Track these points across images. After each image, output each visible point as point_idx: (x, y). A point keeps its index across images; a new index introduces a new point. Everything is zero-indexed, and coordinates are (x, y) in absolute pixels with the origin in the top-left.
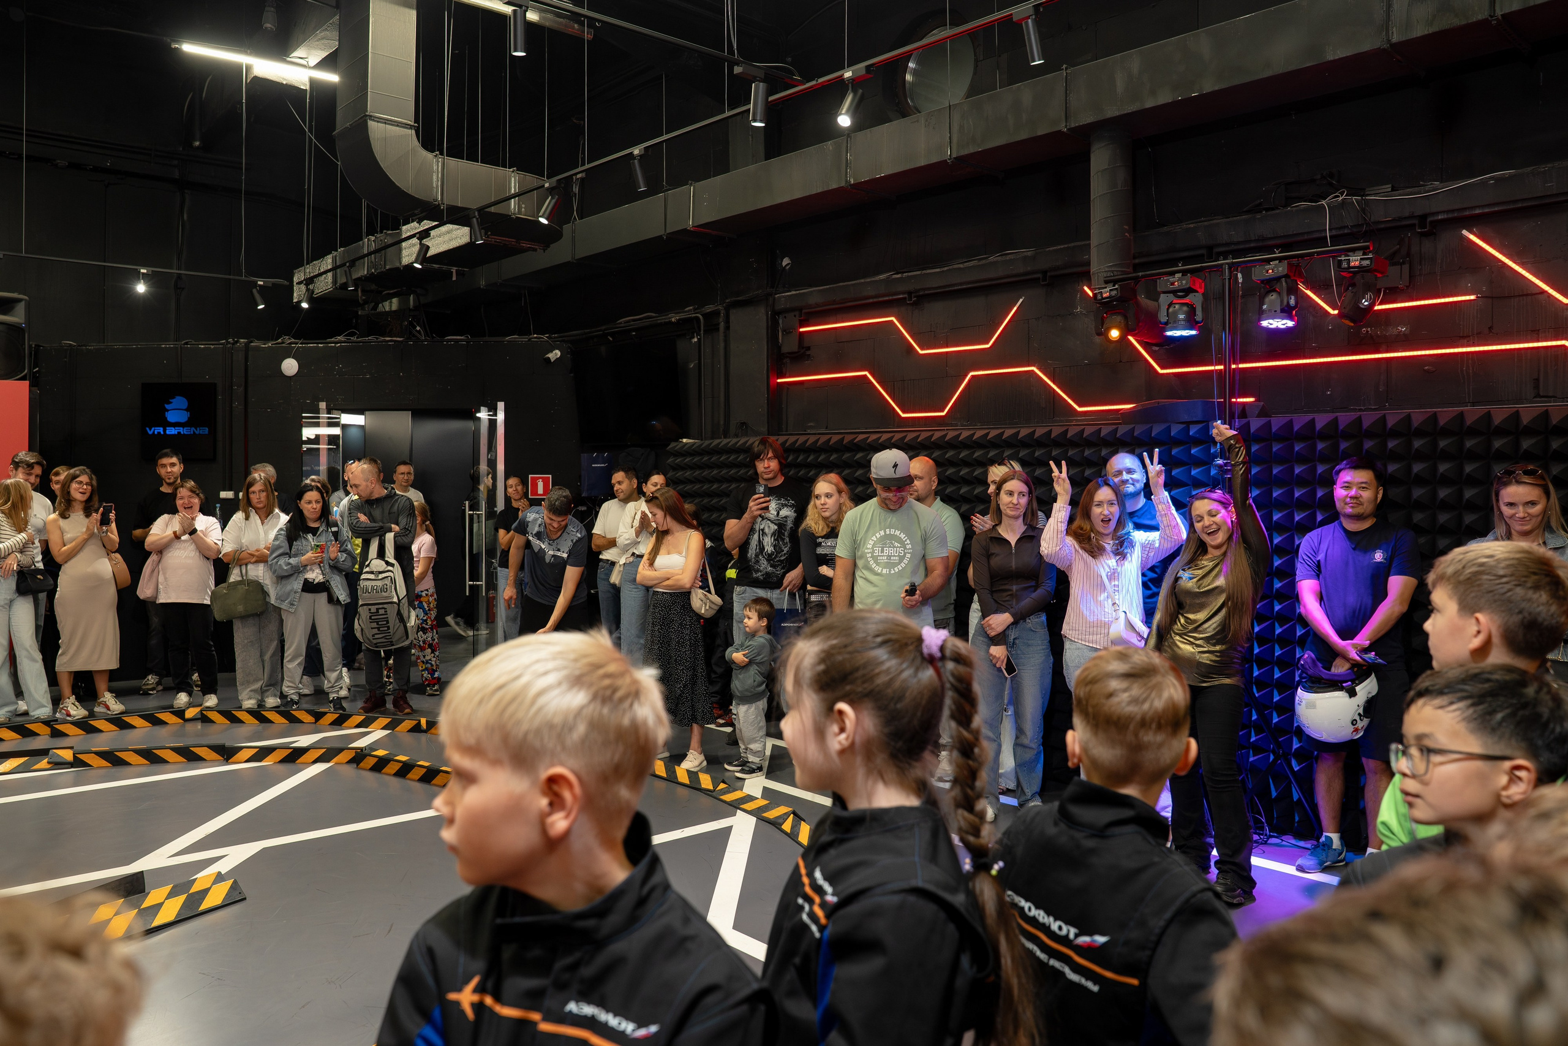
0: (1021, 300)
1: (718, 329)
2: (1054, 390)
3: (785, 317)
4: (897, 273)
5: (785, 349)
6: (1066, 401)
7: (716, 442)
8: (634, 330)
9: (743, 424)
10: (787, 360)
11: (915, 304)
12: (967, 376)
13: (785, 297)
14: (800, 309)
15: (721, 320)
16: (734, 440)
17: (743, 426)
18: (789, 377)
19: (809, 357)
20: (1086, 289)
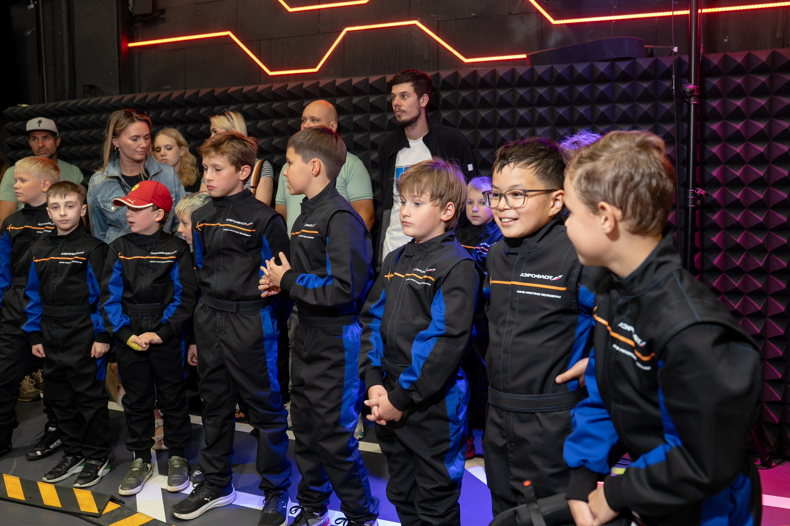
2: (438, 42)
5: (137, 12)
6: (452, 53)
7: (62, 103)
9: (92, 87)
10: (138, 24)
12: (341, 31)
16: (83, 101)
17: (92, 90)
18: (142, 41)
19: (164, 19)
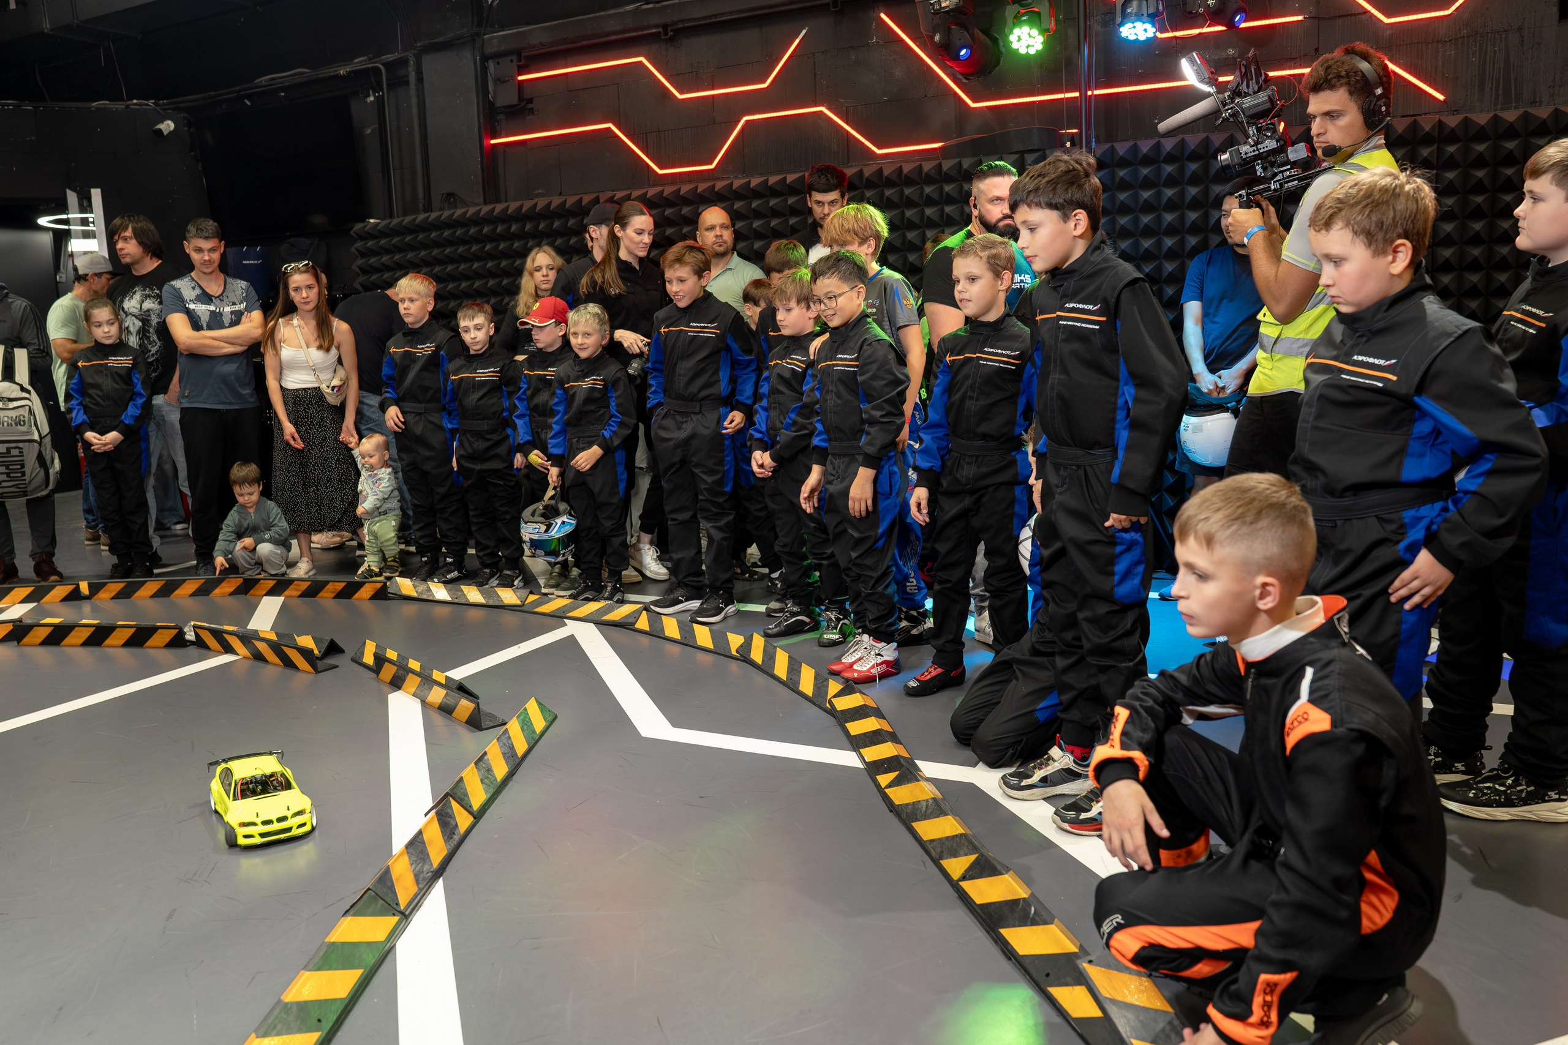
0: (804, 32)
1: (407, 83)
2: (847, 132)
3: (498, 63)
4: (647, 3)
5: (499, 103)
6: (865, 143)
8: (283, 89)
9: (450, 195)
10: (501, 117)
11: (672, 40)
12: (739, 121)
13: (496, 38)
14: (518, 53)
15: (410, 69)
16: (447, 213)
17: (451, 199)
18: (507, 136)
19: (531, 111)
20: (883, 16)
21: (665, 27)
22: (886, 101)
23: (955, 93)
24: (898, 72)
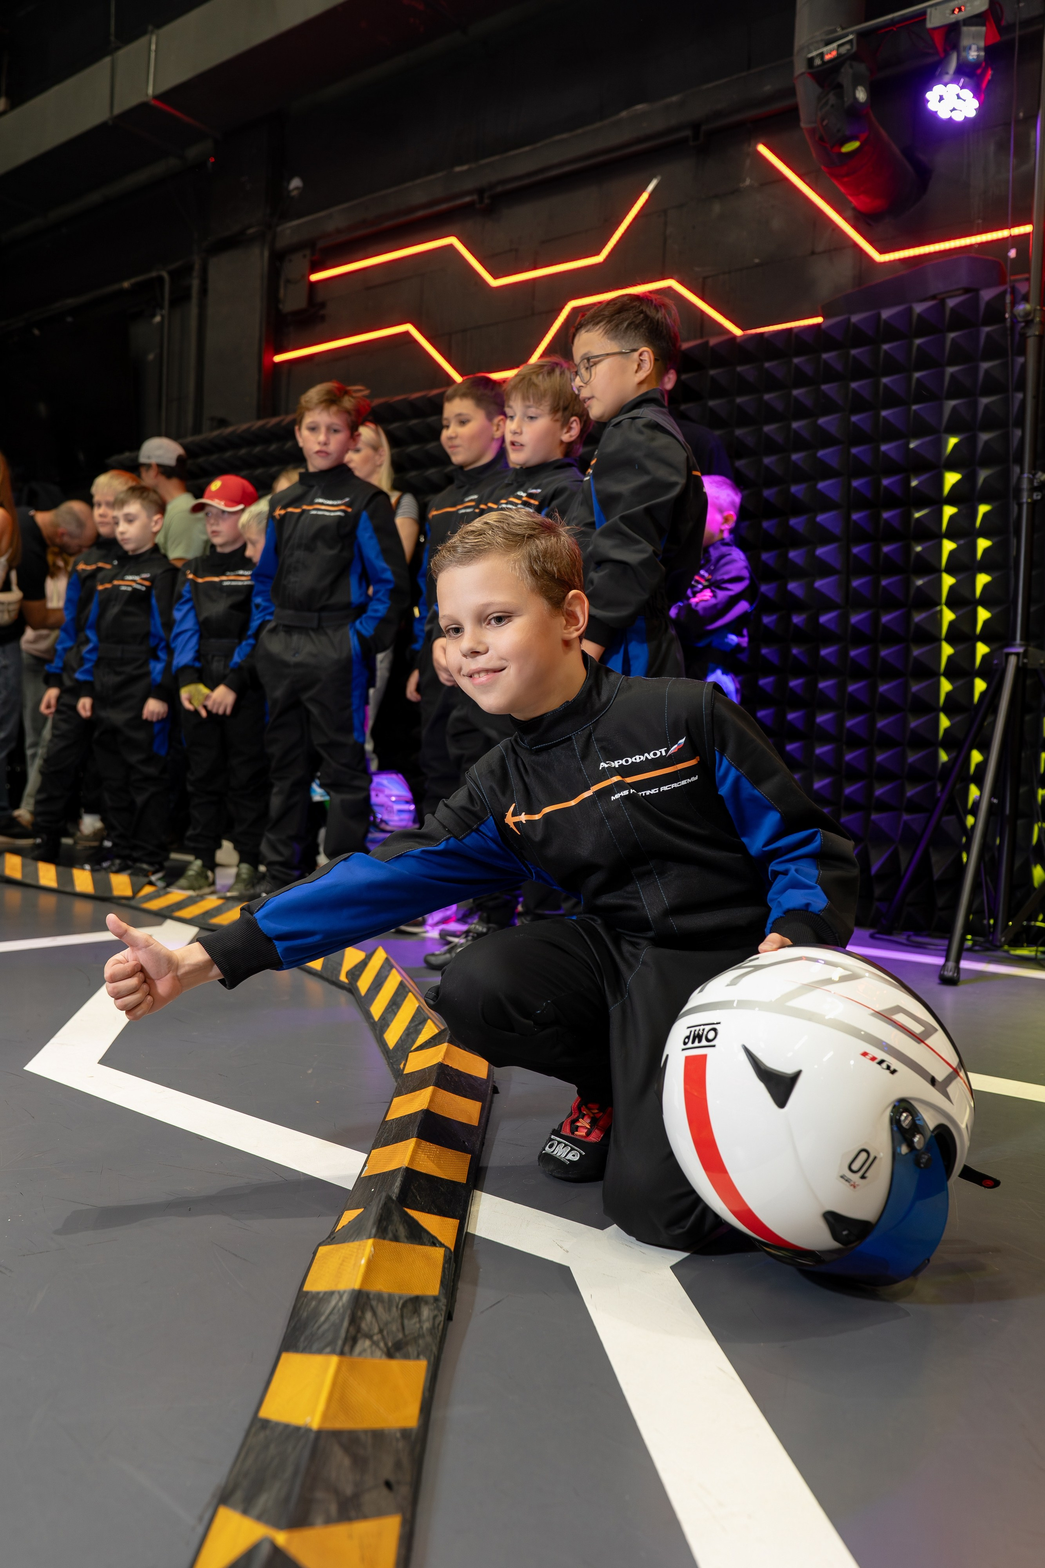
0: (655, 182)
1: (190, 294)
2: (700, 309)
3: (291, 261)
4: (464, 165)
5: (288, 308)
6: (722, 325)
9: (220, 417)
11: (489, 210)
12: (564, 309)
13: (289, 229)
14: (312, 245)
15: (195, 275)
18: (295, 350)
19: (322, 316)
20: (762, 149)
21: (480, 192)
22: (757, 265)
23: (856, 245)
24: (777, 224)
